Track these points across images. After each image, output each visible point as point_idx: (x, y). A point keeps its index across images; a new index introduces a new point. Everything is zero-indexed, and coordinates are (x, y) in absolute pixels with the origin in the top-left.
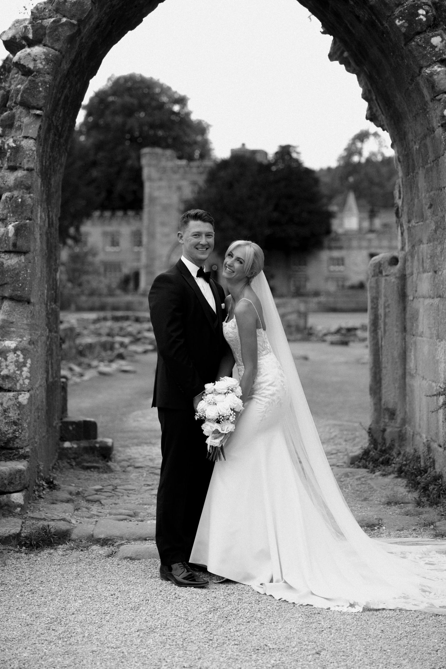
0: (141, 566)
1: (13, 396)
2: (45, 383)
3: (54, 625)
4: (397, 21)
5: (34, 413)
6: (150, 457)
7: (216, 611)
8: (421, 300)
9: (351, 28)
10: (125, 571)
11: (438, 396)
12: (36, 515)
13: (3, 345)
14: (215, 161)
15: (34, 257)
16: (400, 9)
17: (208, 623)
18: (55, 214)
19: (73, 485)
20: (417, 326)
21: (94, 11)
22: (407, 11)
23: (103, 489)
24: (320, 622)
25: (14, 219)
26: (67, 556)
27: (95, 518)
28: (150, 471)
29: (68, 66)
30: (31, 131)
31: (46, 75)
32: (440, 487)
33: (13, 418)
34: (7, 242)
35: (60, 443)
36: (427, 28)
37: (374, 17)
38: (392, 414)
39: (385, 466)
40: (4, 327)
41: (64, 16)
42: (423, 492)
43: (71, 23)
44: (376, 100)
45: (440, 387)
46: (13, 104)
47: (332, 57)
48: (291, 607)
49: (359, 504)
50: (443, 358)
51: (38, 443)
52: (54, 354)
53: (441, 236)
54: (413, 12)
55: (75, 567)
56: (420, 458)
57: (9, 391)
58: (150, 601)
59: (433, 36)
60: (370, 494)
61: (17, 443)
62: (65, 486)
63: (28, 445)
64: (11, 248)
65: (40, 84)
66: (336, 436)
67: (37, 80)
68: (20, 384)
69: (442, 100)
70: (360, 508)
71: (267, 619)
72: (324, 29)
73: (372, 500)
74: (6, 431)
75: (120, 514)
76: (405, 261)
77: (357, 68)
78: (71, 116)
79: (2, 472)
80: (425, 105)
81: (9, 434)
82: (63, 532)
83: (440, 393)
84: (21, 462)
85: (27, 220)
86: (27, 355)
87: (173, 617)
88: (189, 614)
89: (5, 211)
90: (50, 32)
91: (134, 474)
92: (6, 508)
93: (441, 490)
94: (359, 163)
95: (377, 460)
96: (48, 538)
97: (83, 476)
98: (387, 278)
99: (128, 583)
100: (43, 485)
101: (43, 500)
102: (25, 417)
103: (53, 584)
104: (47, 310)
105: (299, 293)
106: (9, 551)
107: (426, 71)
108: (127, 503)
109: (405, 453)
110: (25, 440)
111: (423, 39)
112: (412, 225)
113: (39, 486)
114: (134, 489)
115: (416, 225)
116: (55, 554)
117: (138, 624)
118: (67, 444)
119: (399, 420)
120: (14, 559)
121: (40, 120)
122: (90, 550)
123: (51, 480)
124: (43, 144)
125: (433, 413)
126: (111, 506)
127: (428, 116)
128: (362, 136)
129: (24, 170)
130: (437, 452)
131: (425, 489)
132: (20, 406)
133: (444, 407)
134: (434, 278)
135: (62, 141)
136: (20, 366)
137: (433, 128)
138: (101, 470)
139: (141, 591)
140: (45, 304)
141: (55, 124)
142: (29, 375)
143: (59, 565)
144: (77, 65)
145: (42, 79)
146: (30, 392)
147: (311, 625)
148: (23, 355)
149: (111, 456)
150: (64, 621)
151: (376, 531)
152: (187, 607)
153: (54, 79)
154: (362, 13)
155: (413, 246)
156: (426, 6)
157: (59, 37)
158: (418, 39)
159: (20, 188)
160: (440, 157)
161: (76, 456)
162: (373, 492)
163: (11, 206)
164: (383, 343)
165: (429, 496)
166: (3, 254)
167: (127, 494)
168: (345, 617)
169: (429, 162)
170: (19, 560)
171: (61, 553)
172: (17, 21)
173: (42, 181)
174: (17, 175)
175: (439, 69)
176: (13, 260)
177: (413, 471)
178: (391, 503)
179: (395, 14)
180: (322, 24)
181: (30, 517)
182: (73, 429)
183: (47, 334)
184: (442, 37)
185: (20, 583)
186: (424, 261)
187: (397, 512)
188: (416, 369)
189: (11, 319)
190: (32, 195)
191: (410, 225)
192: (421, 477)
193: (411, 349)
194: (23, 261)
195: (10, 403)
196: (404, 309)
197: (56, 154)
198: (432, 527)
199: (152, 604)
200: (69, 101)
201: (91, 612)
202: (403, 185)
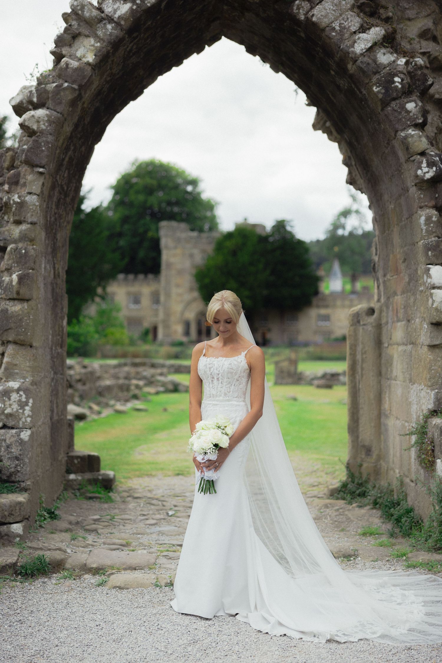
0: (128, 595)
1: (15, 433)
2: (49, 421)
3: (37, 658)
4: (374, 88)
5: (36, 448)
6: (149, 488)
7: (196, 644)
8: (396, 346)
9: (332, 98)
10: (112, 600)
11: (411, 435)
12: (34, 544)
13: (7, 385)
14: (221, 233)
15: (37, 305)
16: (377, 76)
17: (186, 657)
18: (62, 267)
19: (75, 514)
20: (392, 371)
21: (94, 77)
22: (383, 79)
23: (101, 519)
24: (295, 656)
25: (18, 268)
26: (60, 585)
27: (89, 548)
28: (147, 502)
29: (71, 129)
30: (34, 187)
31: (49, 136)
32: (412, 520)
33: (15, 454)
34: (11, 290)
35: (66, 475)
36: (402, 95)
37: (353, 86)
38: (368, 451)
39: (361, 498)
40: (8, 369)
41: (66, 82)
42: (395, 524)
43: (72, 88)
44: (356, 165)
45: (413, 427)
46: (19, 163)
47: (315, 127)
48: (269, 640)
49: (337, 535)
50: (415, 400)
51: (41, 477)
52: (60, 394)
53: (414, 288)
54: (390, 80)
55: (66, 596)
56: (393, 491)
57: (12, 428)
58: (133, 632)
59: (408, 102)
60: (347, 524)
61: (19, 477)
62: (67, 516)
63: (29, 479)
64: (15, 296)
65: (43, 144)
66: (318, 469)
67: (40, 140)
68: (23, 422)
69: (416, 161)
70: (338, 538)
71: (245, 653)
72: (309, 102)
73: (349, 531)
74: (9, 466)
75: (114, 544)
76: (381, 311)
77: (339, 137)
78: (77, 177)
79: (3, 504)
80: (400, 166)
81: (11, 468)
82: (58, 562)
83: (412, 432)
84: (22, 495)
85: (30, 269)
86: (29, 395)
87: (153, 649)
88: (169, 647)
89: (10, 262)
90: (52, 96)
91: (132, 504)
92: (6, 537)
93: (413, 522)
94: (343, 236)
95: (354, 492)
96: (43, 567)
97: (85, 506)
98: (365, 327)
99: (115, 614)
100: (45, 515)
101: (43, 529)
102: (26, 453)
103: (43, 613)
104: (52, 353)
105: (292, 344)
106: (5, 580)
107: (402, 134)
108: (122, 532)
109: (379, 486)
110: (26, 474)
111: (398, 105)
112: (387, 278)
113: (41, 516)
114: (131, 519)
115: (391, 278)
116: (49, 583)
117: (118, 657)
118: (72, 477)
119: (374, 456)
120: (9, 588)
121: (43, 177)
122: (82, 579)
123: (53, 510)
124: (46, 200)
125: (406, 451)
126: (107, 535)
127: (402, 176)
128: (346, 213)
129: (28, 224)
130: (409, 486)
131: (398, 521)
132: (22, 442)
133: (416, 446)
134: (407, 327)
135: (68, 200)
136: (22, 405)
137: (408, 188)
138: (103, 500)
139: (125, 622)
140: (49, 348)
141: (60, 183)
142: (30, 413)
143: (51, 594)
144: (80, 129)
145: (44, 139)
146: (32, 429)
147: (287, 659)
148: (25, 395)
149: (113, 487)
150: (47, 653)
151: (352, 562)
152: (168, 639)
153: (57, 140)
154: (343, 83)
155: (388, 298)
156: (401, 74)
157: (61, 101)
158: (393, 104)
159: (25, 240)
160: (413, 215)
161: (80, 487)
162: (350, 523)
163: (16, 256)
164: (360, 386)
165: (401, 527)
166: (8, 302)
167: (123, 524)
168: (320, 650)
169: (403, 219)
170: (13, 589)
171: (54, 582)
172: (25, 88)
173: (46, 235)
174: (22, 228)
175: (413, 133)
176: (16, 307)
177: (387, 504)
178: (366, 534)
179: (372, 82)
180: (307, 96)
181: (28, 547)
182: (78, 462)
183: (52, 376)
184: (416, 103)
185: (11, 612)
186: (398, 311)
187: (372, 542)
188: (391, 410)
189: (15, 362)
190: (35, 247)
191: (386, 279)
192: (395, 509)
193: (386, 392)
194: (26, 307)
195: (13, 439)
196: (380, 355)
197: (63, 212)
198: (404, 558)
199: (135, 636)
200: (74, 162)
201: (75, 644)
202: (379, 242)
